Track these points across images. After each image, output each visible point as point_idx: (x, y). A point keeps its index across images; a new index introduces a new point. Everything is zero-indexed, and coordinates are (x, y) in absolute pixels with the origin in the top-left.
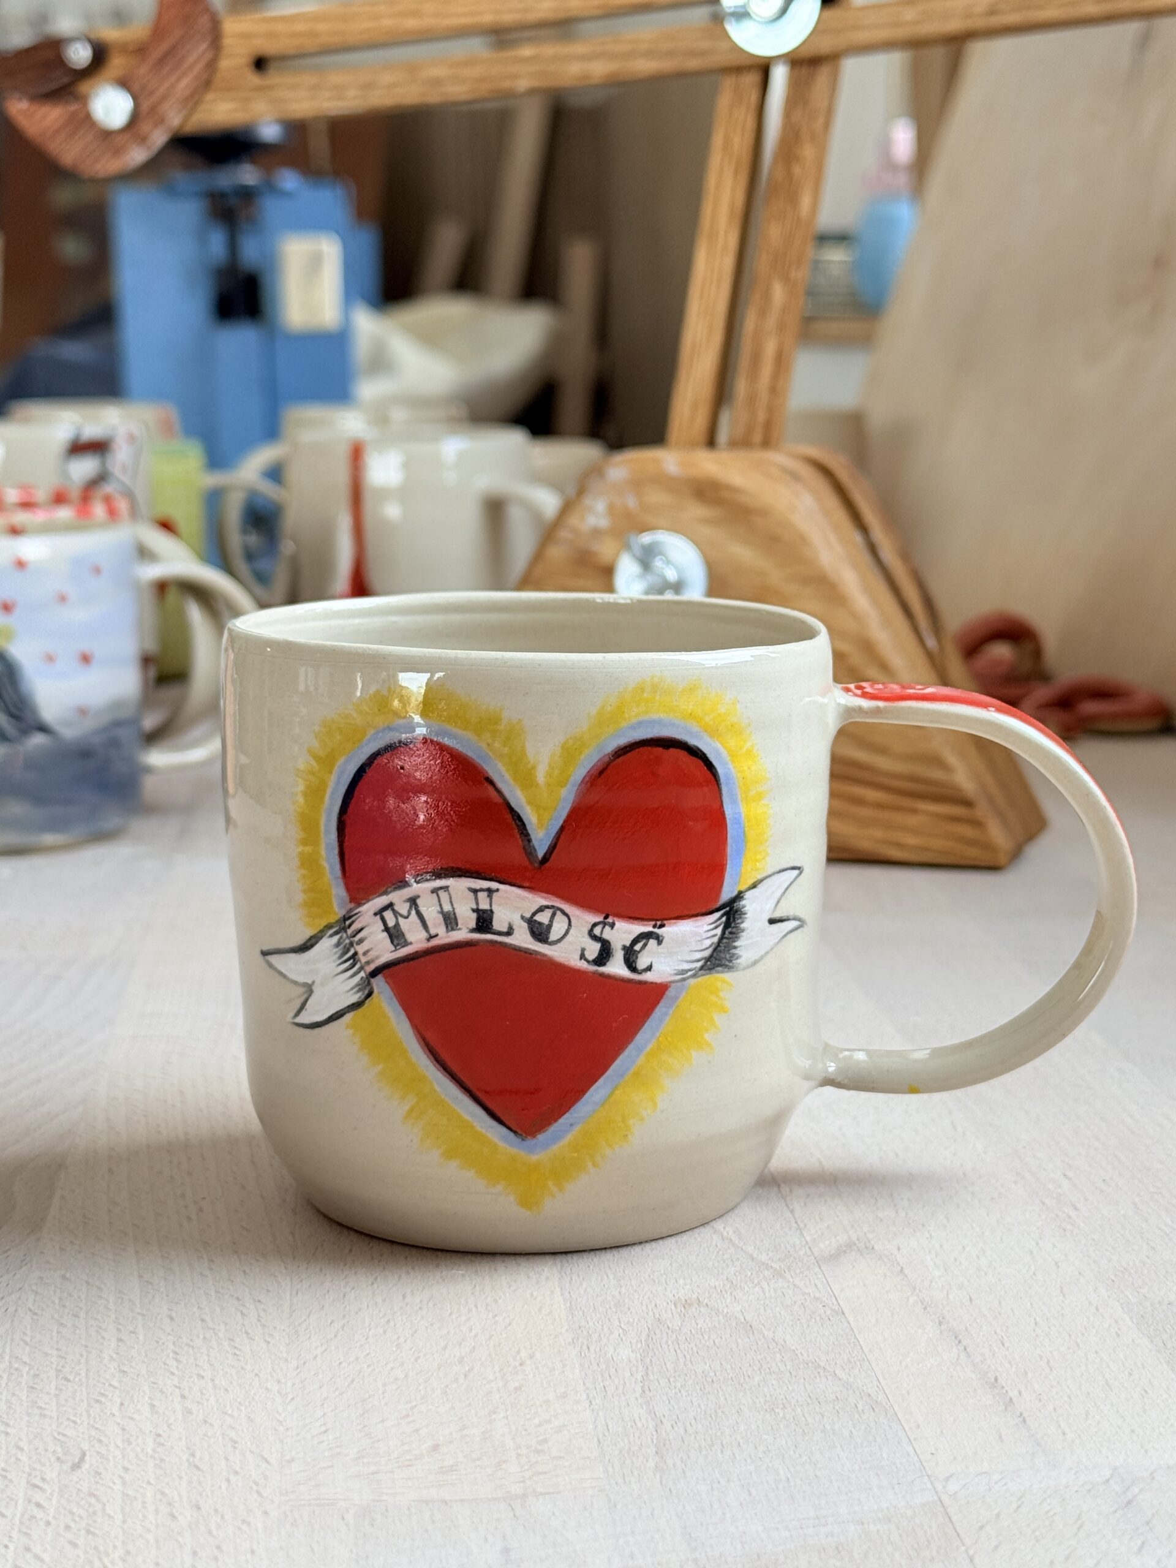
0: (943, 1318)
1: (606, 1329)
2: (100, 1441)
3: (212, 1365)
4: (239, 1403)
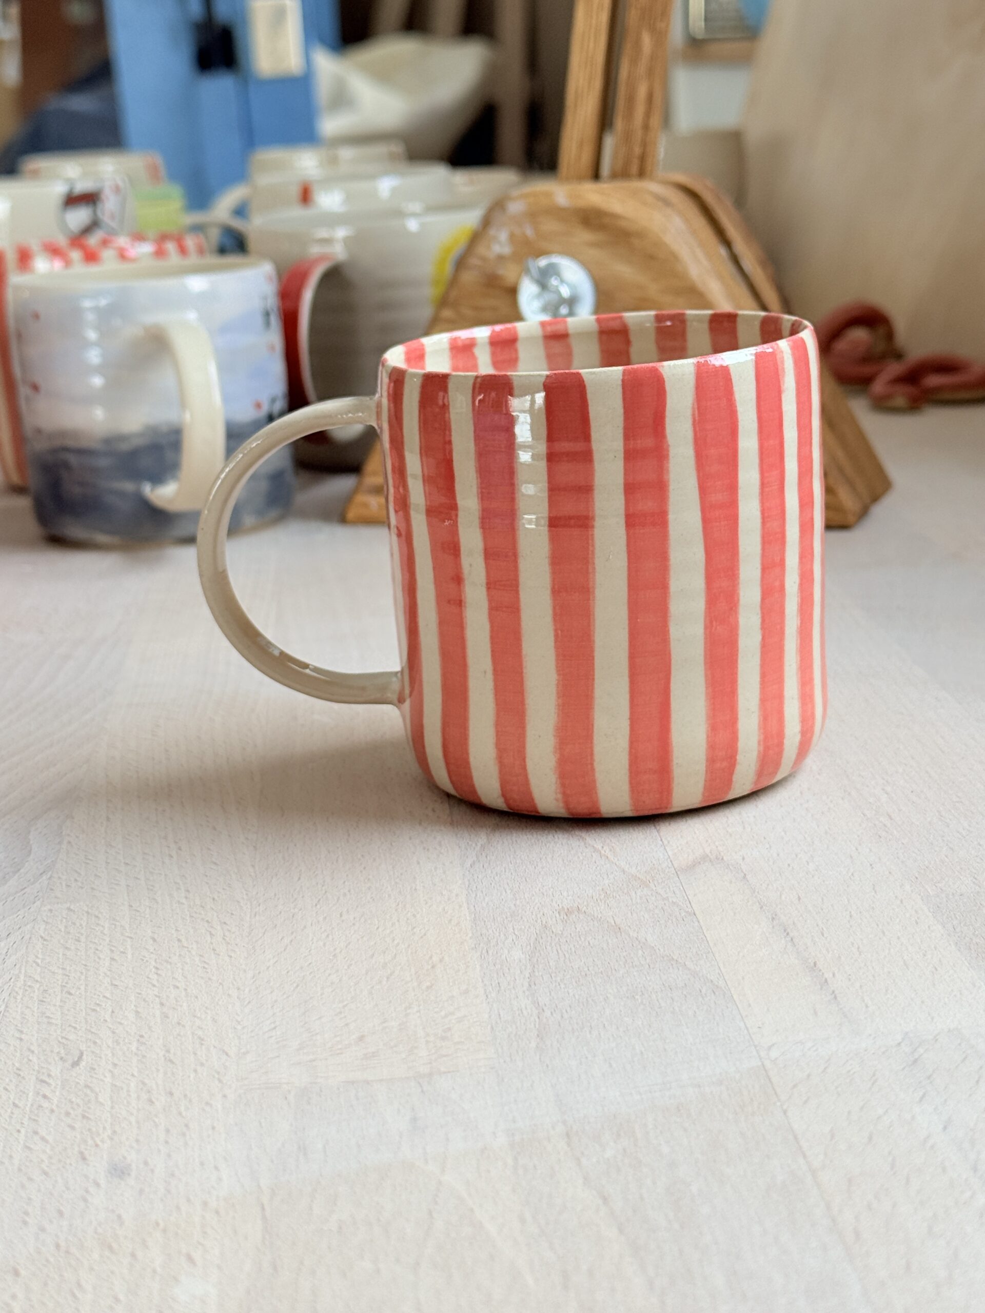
0: (776, 915)
1: (502, 936)
2: (95, 1043)
3: (185, 977)
4: (206, 1008)
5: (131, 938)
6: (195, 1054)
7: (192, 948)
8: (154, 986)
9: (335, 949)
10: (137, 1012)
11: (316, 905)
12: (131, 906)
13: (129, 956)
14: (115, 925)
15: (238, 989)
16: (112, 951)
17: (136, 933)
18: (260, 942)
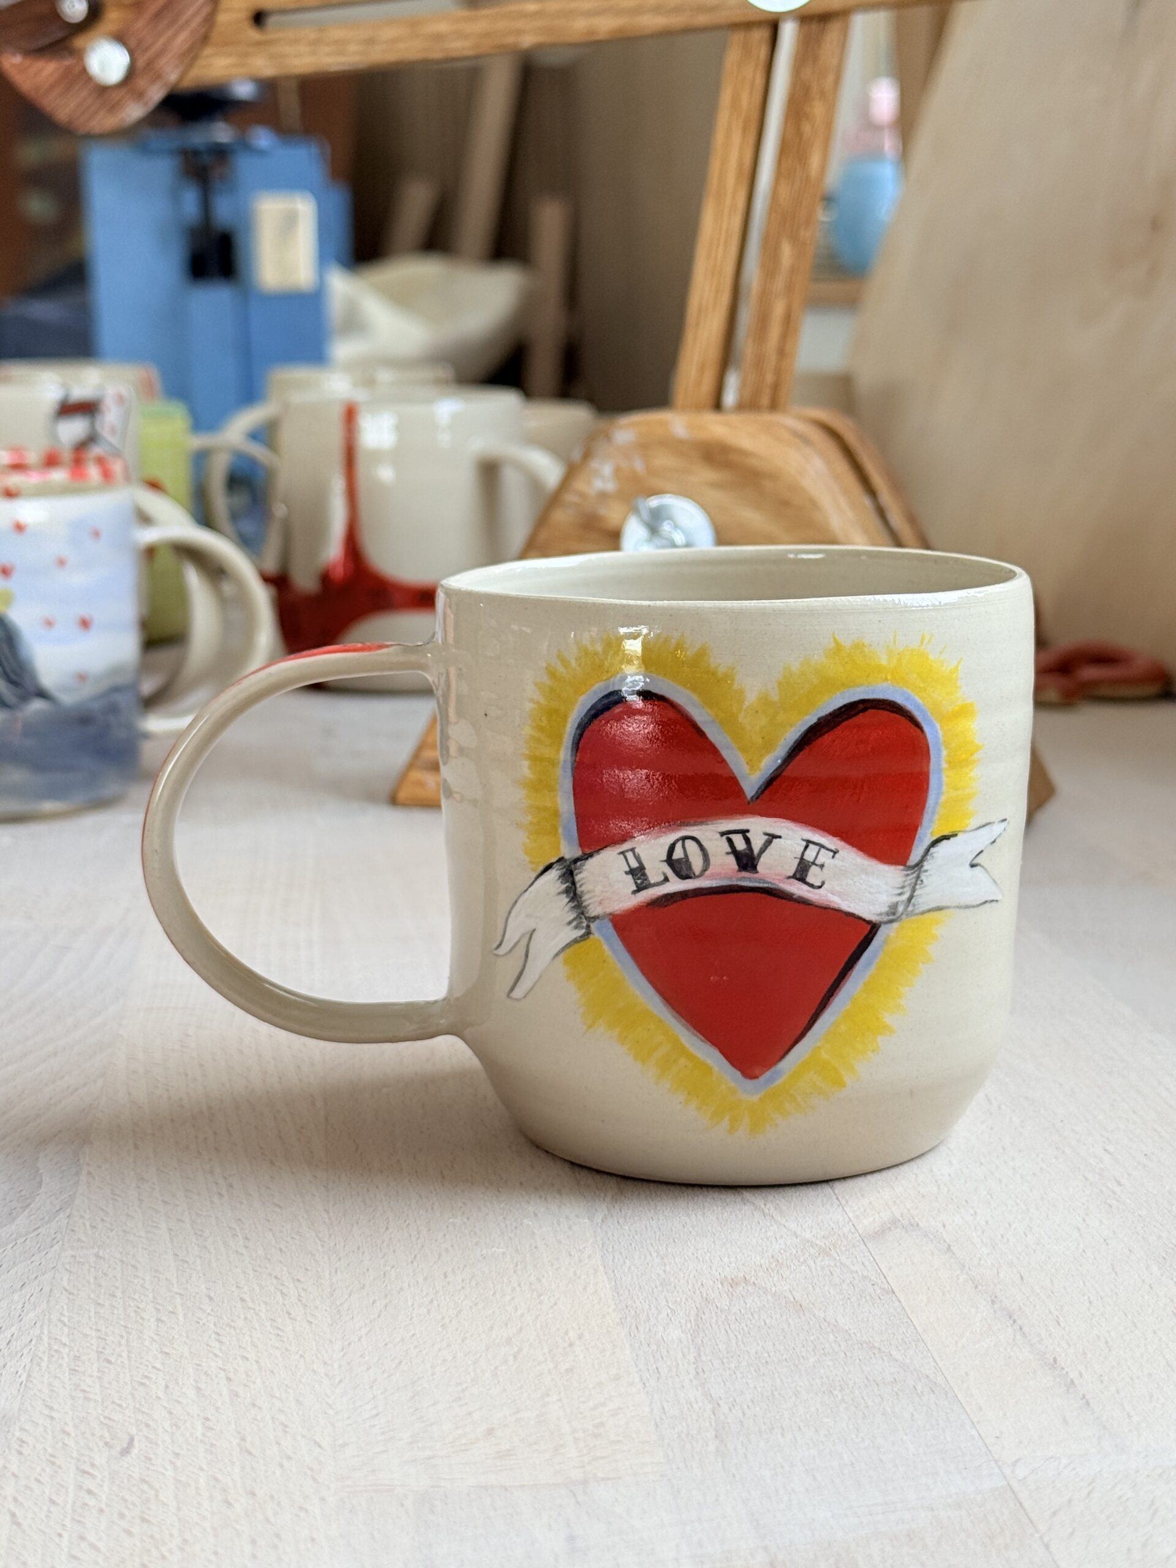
0: (996, 1297)
1: (653, 1309)
2: (148, 1426)
3: (256, 1347)
4: (287, 1386)
5: (181, 1295)
6: (278, 1444)
7: (260, 1310)
8: (216, 1355)
9: (443, 1318)
10: (198, 1389)
11: (412, 1262)
12: (176, 1255)
13: (181, 1317)
14: (159, 1278)
15: (325, 1363)
16: (158, 1310)
17: (186, 1289)
18: (346, 1305)
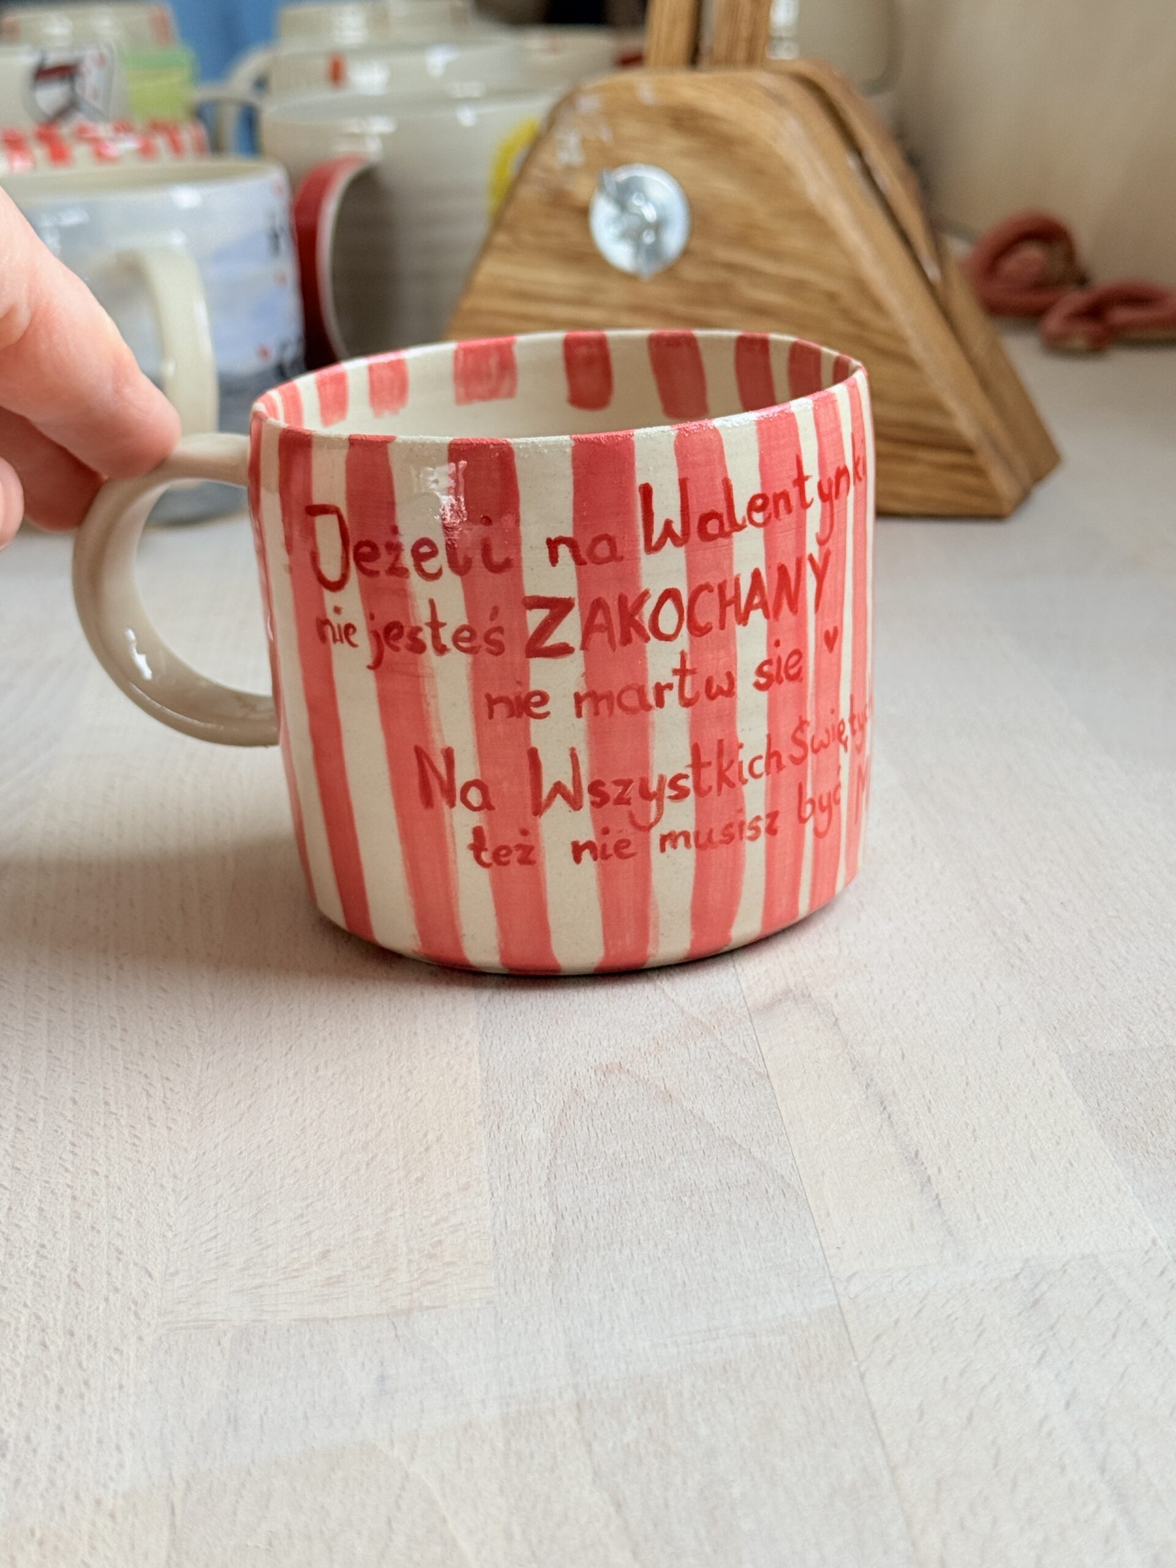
0: (871, 1080)
1: (519, 1104)
9: (305, 1120)
11: (287, 1054)
15: (175, 1177)
18: (210, 1106)
